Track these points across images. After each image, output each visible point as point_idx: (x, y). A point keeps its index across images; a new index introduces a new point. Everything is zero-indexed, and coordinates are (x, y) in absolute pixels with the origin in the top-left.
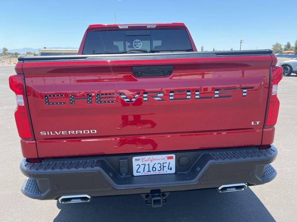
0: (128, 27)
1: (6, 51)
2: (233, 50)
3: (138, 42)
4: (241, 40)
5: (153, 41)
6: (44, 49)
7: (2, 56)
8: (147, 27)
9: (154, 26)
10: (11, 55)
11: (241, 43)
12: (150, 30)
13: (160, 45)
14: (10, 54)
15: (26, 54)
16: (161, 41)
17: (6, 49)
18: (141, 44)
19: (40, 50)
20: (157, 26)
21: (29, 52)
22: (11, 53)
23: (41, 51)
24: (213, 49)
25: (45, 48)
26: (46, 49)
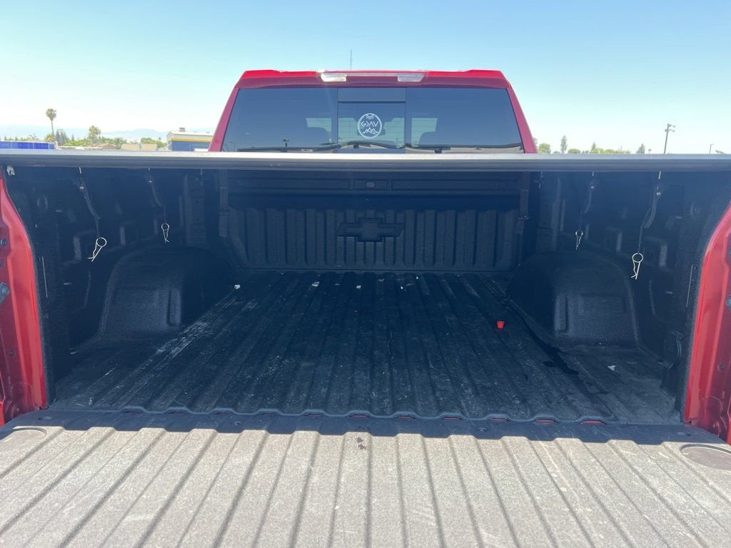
0: (345, 80)
1: (97, 134)
2: (646, 152)
3: (372, 120)
4: (669, 126)
5: (413, 119)
6: (180, 131)
7: (87, 145)
8: (399, 80)
9: (418, 79)
10: (107, 144)
11: (667, 131)
12: (406, 87)
13: (433, 130)
14: (104, 140)
15: (139, 141)
16: (436, 119)
17: (96, 129)
18: (379, 124)
19: (170, 133)
20: (424, 79)
21: (147, 137)
22: (108, 139)
23: (173, 137)
24: (592, 145)
25: (182, 129)
26: (184, 131)
